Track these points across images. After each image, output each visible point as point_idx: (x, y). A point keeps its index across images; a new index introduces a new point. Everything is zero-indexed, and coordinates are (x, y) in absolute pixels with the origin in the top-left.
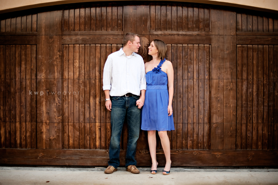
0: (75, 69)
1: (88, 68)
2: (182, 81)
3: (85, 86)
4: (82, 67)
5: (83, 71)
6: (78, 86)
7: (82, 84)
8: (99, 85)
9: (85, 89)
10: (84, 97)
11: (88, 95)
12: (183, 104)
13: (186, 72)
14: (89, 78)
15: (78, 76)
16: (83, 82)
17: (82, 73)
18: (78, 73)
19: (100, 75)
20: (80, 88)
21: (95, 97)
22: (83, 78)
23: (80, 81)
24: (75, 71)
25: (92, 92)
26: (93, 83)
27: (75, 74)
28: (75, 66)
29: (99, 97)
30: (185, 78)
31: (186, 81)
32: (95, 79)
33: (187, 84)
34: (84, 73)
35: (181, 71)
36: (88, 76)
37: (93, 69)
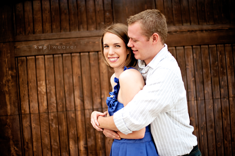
0: (41, 96)
1: (62, 94)
2: (212, 102)
3: (59, 123)
4: (52, 92)
5: (53, 100)
6: (48, 125)
7: (54, 121)
8: (82, 120)
9: (60, 128)
10: (58, 141)
11: (66, 137)
12: (217, 137)
13: (217, 87)
14: (65, 110)
15: (46, 107)
16: (54, 117)
17: (53, 102)
18: (45, 103)
19: (82, 103)
20: (51, 127)
21: (77, 140)
22: (55, 110)
23: (50, 116)
24: (41, 99)
25: (72, 132)
26: (72, 117)
27: (40, 105)
28: (40, 92)
29: (84, 140)
30: (217, 97)
31: (218, 101)
32: (75, 110)
33: (220, 106)
34: (55, 102)
35: (210, 86)
36: (63, 107)
37: (70, 95)
